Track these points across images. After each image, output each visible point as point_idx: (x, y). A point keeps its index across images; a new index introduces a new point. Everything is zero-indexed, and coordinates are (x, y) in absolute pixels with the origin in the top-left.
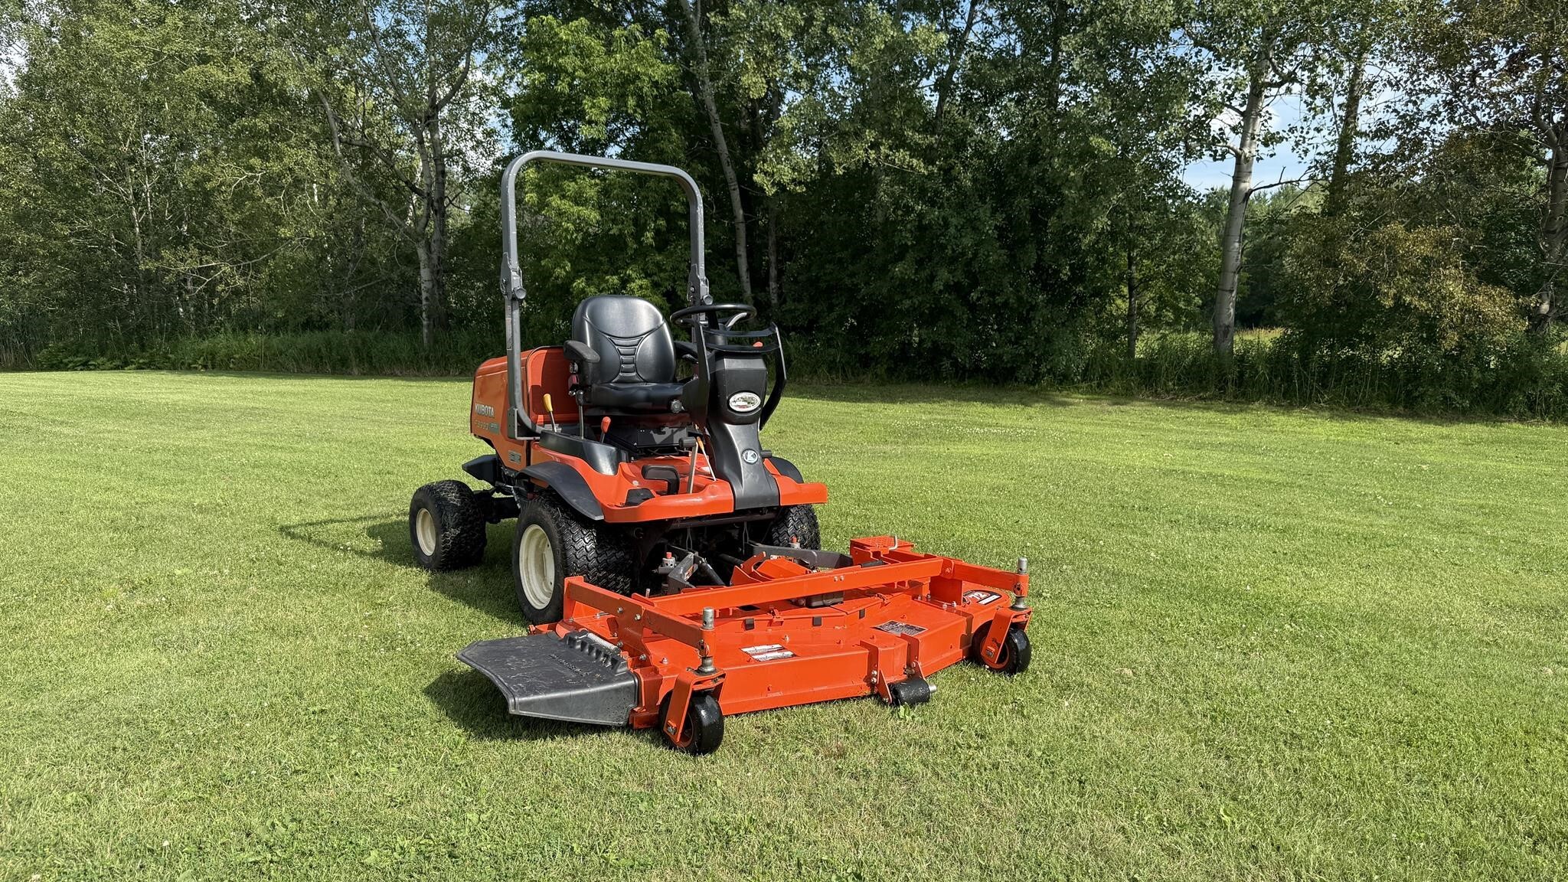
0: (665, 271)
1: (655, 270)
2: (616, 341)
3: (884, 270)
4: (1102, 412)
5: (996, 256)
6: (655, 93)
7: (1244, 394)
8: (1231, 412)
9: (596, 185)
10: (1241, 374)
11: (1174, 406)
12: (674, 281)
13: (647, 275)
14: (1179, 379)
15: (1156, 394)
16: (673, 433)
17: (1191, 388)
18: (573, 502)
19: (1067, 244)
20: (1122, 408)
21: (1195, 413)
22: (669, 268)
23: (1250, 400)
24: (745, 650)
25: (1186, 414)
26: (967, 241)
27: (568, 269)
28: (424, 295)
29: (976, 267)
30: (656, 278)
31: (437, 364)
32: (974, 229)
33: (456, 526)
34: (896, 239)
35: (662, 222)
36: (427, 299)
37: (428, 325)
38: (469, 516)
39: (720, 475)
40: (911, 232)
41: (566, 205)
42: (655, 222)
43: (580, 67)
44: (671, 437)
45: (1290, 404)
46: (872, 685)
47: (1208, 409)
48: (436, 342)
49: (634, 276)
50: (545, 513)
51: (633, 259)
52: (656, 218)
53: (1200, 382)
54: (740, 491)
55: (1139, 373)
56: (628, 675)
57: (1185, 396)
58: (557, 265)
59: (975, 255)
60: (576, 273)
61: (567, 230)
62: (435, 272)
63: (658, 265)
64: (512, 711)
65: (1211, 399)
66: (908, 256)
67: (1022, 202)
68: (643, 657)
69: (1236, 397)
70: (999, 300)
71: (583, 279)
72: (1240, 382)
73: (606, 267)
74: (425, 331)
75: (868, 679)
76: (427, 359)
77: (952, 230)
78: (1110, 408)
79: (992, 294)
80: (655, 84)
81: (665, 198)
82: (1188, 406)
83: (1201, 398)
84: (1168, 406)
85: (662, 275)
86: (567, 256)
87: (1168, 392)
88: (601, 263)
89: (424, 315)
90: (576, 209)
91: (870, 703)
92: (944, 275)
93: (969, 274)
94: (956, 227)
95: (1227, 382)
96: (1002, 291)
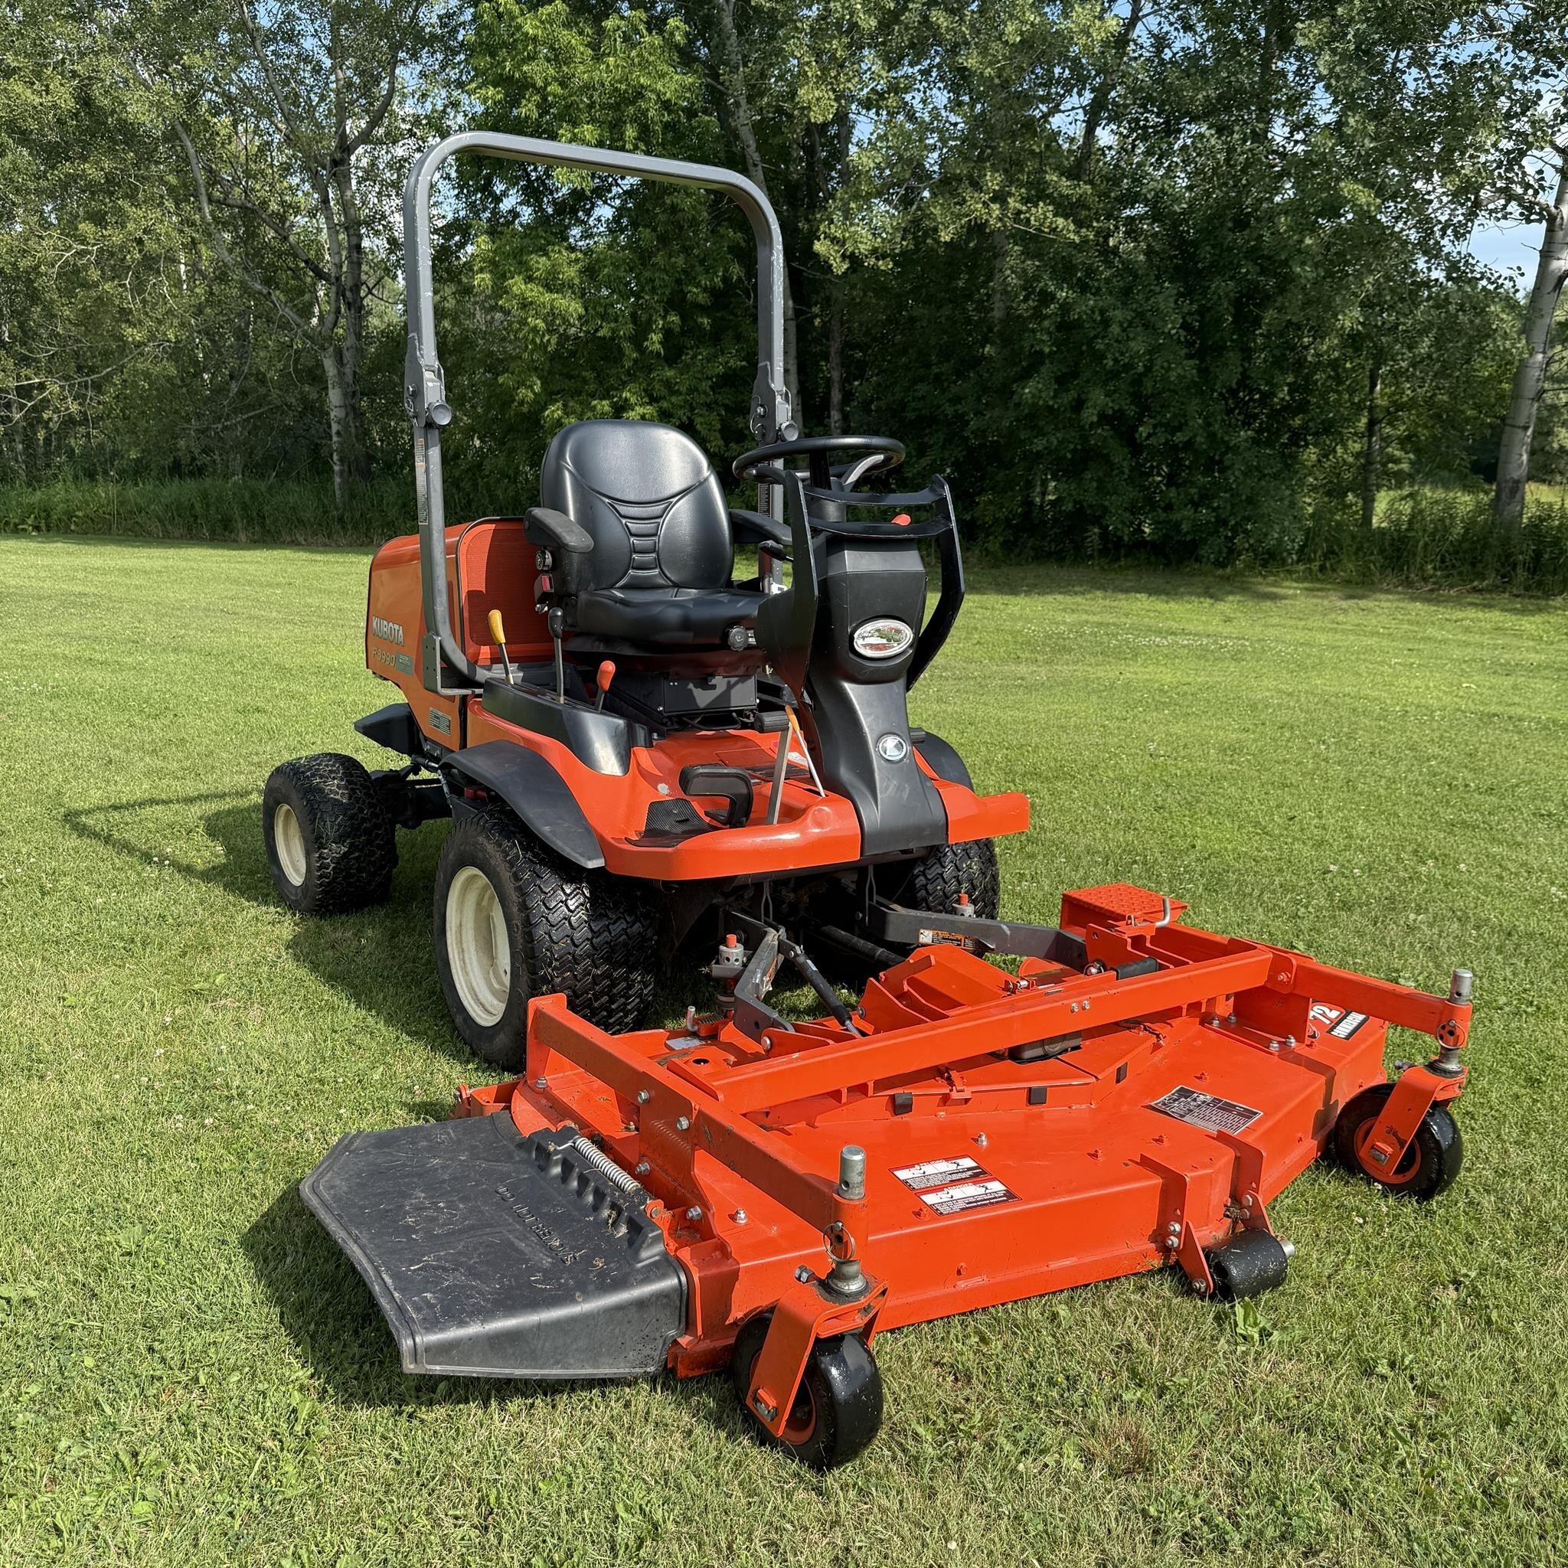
0: (678, 393)
1: (664, 392)
2: (623, 509)
3: (1005, 392)
4: (1333, 609)
5: (1183, 369)
6: (666, 118)
7: (1539, 585)
8: (1523, 612)
9: (577, 260)
10: (1538, 554)
11: (1438, 602)
12: (692, 409)
13: (653, 400)
14: (1443, 561)
15: (1408, 583)
16: (730, 687)
17: (1460, 574)
18: (545, 830)
19: (1287, 357)
20: (1362, 603)
21: (1472, 613)
22: (683, 389)
23: (1549, 594)
24: (903, 1174)
25: (1460, 615)
26: (1138, 346)
27: (537, 388)
28: (335, 427)
29: (1148, 387)
30: (665, 405)
31: (355, 528)
32: (1146, 326)
33: (339, 840)
34: (1026, 344)
35: (674, 318)
36: (338, 433)
37: (342, 472)
38: (364, 820)
39: (833, 785)
40: (1049, 333)
41: (533, 291)
42: (664, 318)
43: (555, 79)
44: (726, 695)
46: (1166, 1250)
47: (1489, 606)
48: (353, 496)
49: (633, 400)
50: (489, 845)
51: (632, 376)
52: (666, 312)
53: (1473, 565)
54: (874, 815)
55: (1382, 552)
56: (668, 1264)
57: (1452, 587)
58: (521, 383)
59: (1148, 369)
60: (550, 395)
61: (535, 330)
62: (350, 395)
63: (667, 384)
64: (409, 1367)
65: (1490, 591)
66: (1043, 369)
67: (1223, 287)
68: (695, 1212)
69: (1527, 589)
70: (1180, 438)
71: (559, 404)
72: (1536, 566)
73: (592, 387)
74: (337, 480)
75: (1160, 1236)
76: (341, 520)
77: (1115, 329)
78: (1344, 604)
79: (1170, 429)
80: (666, 105)
81: (678, 282)
82: (1458, 602)
83: (1475, 590)
84: (1428, 601)
85: (674, 399)
86: (536, 369)
87: (1425, 580)
88: (585, 381)
89: (335, 457)
90: (548, 297)
91: (1166, 1287)
92: (1098, 399)
93: (1136, 397)
94: (1121, 325)
95: (1514, 566)
96: (1186, 424)
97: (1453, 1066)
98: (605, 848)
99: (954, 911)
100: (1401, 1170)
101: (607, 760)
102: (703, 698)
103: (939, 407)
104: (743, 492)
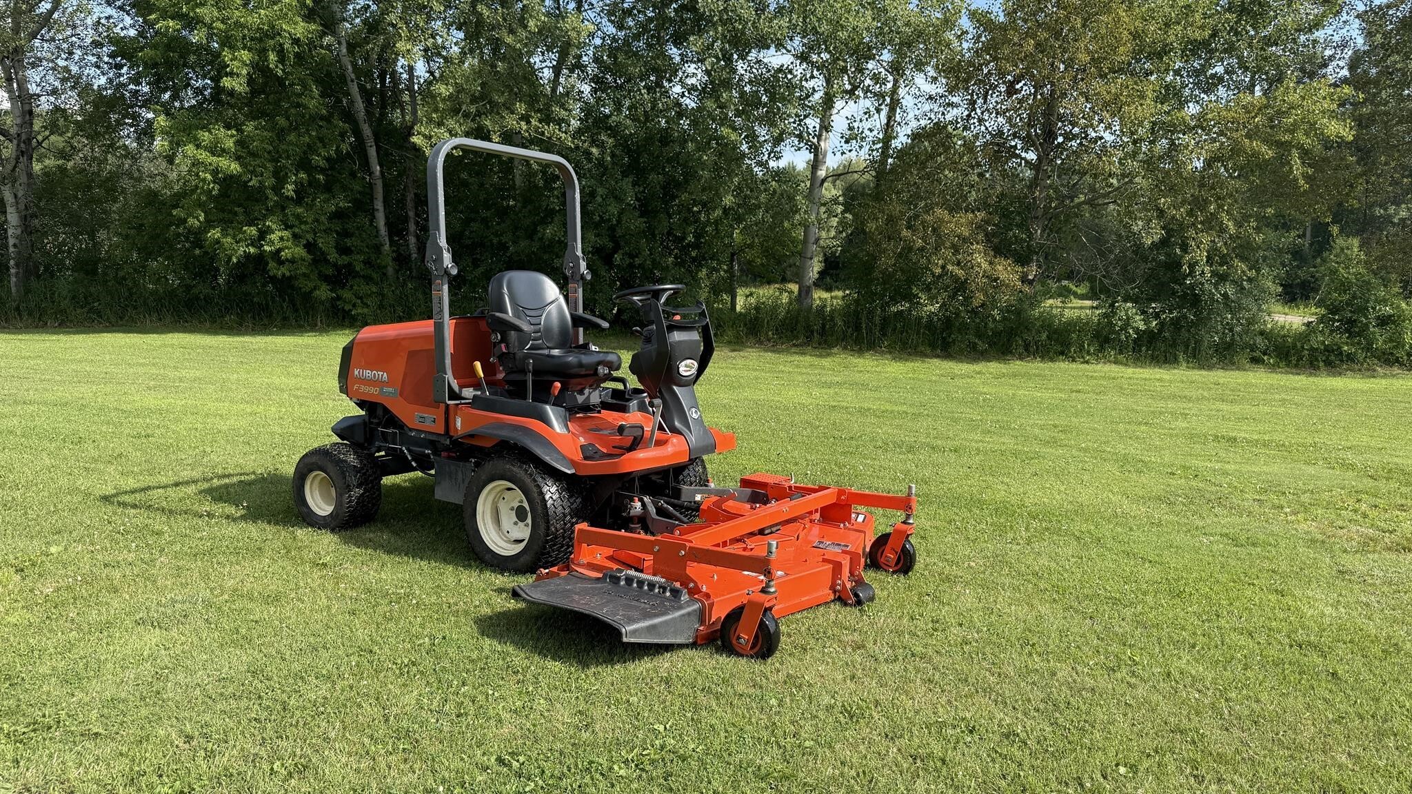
0: (306, 223)
1: (297, 223)
2: (528, 312)
3: (531, 234)
4: (729, 357)
5: (636, 223)
6: (297, 49)
7: (826, 342)
8: (821, 356)
9: (232, 136)
10: (824, 326)
11: (778, 352)
12: (315, 234)
13: (287, 227)
14: (777, 330)
15: (761, 343)
16: (590, 393)
17: (786, 336)
18: (547, 459)
19: (689, 218)
20: (741, 353)
21: (797, 358)
22: (310, 220)
23: (831, 346)
25: (793, 359)
26: (613, 209)
27: (202, 218)
28: (11, 241)
29: (619, 232)
30: (297, 230)
31: (30, 314)
32: (616, 197)
34: (544, 204)
35: (303, 175)
36: (15, 246)
37: (17, 273)
39: (675, 431)
40: (558, 198)
41: (203, 155)
42: (296, 175)
43: (218, 19)
45: (860, 349)
46: (835, 592)
47: (803, 354)
48: (28, 291)
49: (274, 227)
50: (517, 470)
51: (270, 211)
52: (298, 171)
53: (792, 332)
54: (693, 439)
55: (745, 325)
56: (688, 604)
57: (782, 344)
58: (190, 215)
59: (619, 221)
60: (209, 224)
61: (204, 180)
62: (25, 219)
63: (298, 217)
64: (625, 640)
65: (802, 346)
66: (556, 219)
67: (655, 178)
68: (692, 585)
69: (820, 344)
70: (637, 261)
71: (219, 229)
72: (823, 332)
73: (241, 218)
74: (14, 279)
75: (833, 588)
76: (17, 309)
77: (599, 199)
78: (733, 354)
79: (632, 256)
80: (296, 41)
81: (305, 153)
82: (787, 351)
83: (794, 345)
84: (773, 351)
85: (303, 227)
86: (200, 206)
87: (769, 340)
88: (236, 214)
89: (12, 262)
90: (215, 159)
91: (838, 606)
93: (613, 238)
94: (602, 196)
95: (812, 332)
96: (640, 253)
97: (911, 521)
98: (574, 464)
99: (706, 486)
100: (897, 564)
101: (558, 427)
102: (580, 399)
103: (486, 237)
104: (351, 286)
